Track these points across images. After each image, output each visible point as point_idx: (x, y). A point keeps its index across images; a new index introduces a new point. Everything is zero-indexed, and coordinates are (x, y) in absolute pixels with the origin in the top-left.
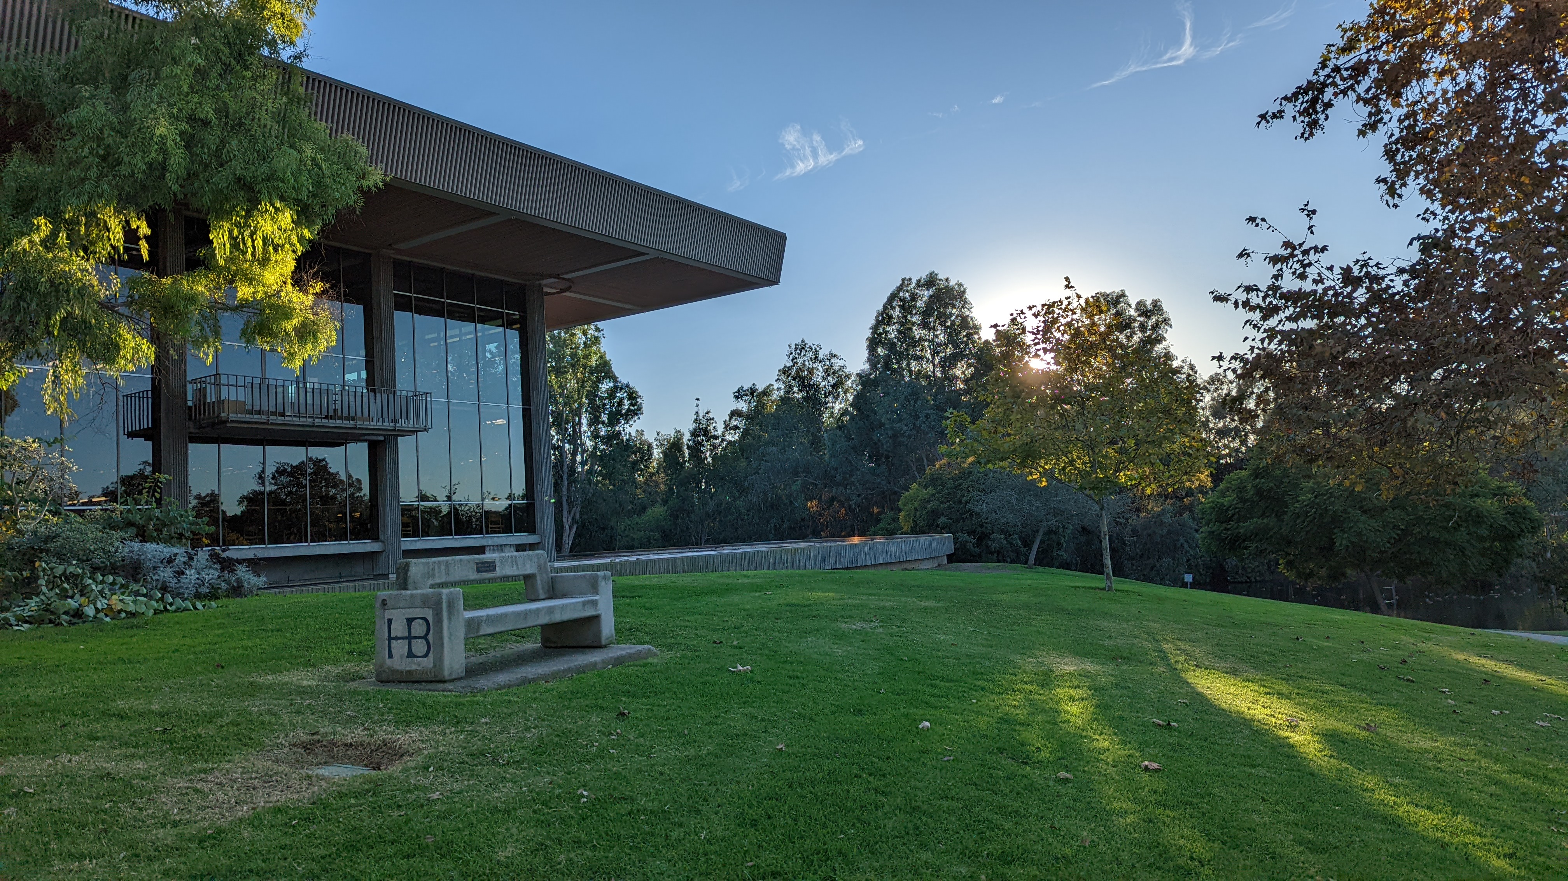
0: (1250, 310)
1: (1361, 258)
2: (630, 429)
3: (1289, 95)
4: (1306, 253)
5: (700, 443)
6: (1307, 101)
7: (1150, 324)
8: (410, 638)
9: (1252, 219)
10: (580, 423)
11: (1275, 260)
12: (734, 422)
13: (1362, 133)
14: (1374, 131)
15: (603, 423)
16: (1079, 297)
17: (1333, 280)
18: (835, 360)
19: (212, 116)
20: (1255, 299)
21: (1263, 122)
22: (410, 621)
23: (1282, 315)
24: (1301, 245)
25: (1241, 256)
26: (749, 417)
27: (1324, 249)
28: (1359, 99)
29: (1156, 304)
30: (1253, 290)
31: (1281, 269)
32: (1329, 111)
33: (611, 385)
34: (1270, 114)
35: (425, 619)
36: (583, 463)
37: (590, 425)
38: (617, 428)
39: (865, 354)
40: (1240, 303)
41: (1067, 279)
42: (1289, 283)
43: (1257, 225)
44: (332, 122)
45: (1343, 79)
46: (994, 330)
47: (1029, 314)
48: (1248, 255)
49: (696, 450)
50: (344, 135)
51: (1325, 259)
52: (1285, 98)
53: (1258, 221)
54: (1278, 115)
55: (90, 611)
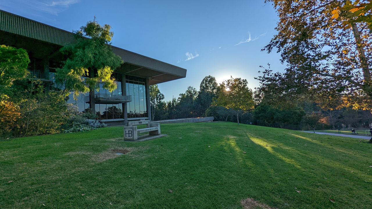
1: (278, 72)
2: (162, 101)
4: (269, 71)
5: (174, 103)
6: (269, 47)
7: (245, 83)
8: (129, 134)
9: (260, 66)
10: (155, 100)
11: (264, 72)
12: (179, 99)
13: (277, 52)
14: (279, 52)
15: (158, 100)
16: (233, 79)
17: (273, 76)
18: (195, 89)
19: (98, 53)
20: (261, 79)
21: (262, 51)
22: (129, 131)
23: (265, 81)
25: (259, 72)
26: (181, 99)
27: (272, 71)
28: (277, 47)
29: (245, 80)
30: (261, 77)
31: (265, 74)
32: (272, 49)
33: (159, 94)
35: (131, 131)
36: (155, 106)
37: (156, 100)
39: (200, 88)
40: (259, 79)
42: (266, 76)
44: (116, 53)
45: (274, 44)
46: (220, 84)
47: (225, 82)
49: (173, 104)
50: (118, 56)
51: (272, 72)
52: (265, 47)
54: (264, 49)
55: (81, 130)
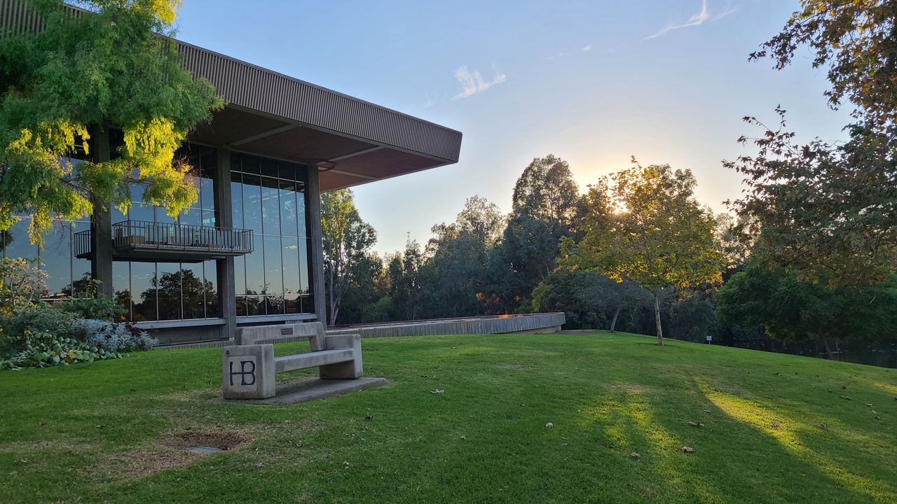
0: (746, 173)
1: (815, 141)
2: (369, 251)
3: (769, 42)
4: (780, 137)
5: (411, 259)
6: (780, 46)
7: (684, 184)
8: (243, 373)
9: (747, 118)
10: (340, 248)
11: (761, 142)
12: (431, 246)
13: (815, 65)
14: (823, 63)
15: (354, 247)
16: (640, 167)
17: (798, 154)
18: (494, 209)
19: (124, 68)
20: (750, 167)
21: (753, 58)
22: (243, 363)
23: (766, 176)
24: (777, 133)
25: (740, 140)
26: (441, 243)
27: (792, 135)
28: (813, 44)
29: (687, 171)
30: (747, 160)
31: (765, 148)
32: (794, 51)
33: (358, 225)
34: (757, 53)
35: (252, 362)
36: (342, 272)
37: (346, 249)
38: (362, 250)
39: (512, 204)
40: (740, 169)
41: (633, 157)
42: (770, 157)
43: (750, 122)
44: (194, 71)
45: (803, 32)
46: (589, 188)
47: (610, 178)
48: (745, 140)
49: (408, 264)
50: (201, 78)
51: (793, 141)
52: (767, 44)
53: (750, 119)
54: (762, 54)
55: (57, 359)
